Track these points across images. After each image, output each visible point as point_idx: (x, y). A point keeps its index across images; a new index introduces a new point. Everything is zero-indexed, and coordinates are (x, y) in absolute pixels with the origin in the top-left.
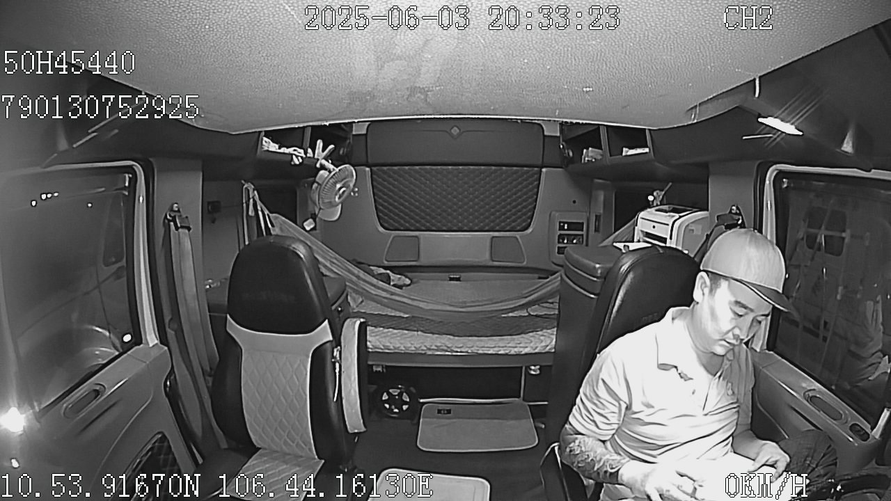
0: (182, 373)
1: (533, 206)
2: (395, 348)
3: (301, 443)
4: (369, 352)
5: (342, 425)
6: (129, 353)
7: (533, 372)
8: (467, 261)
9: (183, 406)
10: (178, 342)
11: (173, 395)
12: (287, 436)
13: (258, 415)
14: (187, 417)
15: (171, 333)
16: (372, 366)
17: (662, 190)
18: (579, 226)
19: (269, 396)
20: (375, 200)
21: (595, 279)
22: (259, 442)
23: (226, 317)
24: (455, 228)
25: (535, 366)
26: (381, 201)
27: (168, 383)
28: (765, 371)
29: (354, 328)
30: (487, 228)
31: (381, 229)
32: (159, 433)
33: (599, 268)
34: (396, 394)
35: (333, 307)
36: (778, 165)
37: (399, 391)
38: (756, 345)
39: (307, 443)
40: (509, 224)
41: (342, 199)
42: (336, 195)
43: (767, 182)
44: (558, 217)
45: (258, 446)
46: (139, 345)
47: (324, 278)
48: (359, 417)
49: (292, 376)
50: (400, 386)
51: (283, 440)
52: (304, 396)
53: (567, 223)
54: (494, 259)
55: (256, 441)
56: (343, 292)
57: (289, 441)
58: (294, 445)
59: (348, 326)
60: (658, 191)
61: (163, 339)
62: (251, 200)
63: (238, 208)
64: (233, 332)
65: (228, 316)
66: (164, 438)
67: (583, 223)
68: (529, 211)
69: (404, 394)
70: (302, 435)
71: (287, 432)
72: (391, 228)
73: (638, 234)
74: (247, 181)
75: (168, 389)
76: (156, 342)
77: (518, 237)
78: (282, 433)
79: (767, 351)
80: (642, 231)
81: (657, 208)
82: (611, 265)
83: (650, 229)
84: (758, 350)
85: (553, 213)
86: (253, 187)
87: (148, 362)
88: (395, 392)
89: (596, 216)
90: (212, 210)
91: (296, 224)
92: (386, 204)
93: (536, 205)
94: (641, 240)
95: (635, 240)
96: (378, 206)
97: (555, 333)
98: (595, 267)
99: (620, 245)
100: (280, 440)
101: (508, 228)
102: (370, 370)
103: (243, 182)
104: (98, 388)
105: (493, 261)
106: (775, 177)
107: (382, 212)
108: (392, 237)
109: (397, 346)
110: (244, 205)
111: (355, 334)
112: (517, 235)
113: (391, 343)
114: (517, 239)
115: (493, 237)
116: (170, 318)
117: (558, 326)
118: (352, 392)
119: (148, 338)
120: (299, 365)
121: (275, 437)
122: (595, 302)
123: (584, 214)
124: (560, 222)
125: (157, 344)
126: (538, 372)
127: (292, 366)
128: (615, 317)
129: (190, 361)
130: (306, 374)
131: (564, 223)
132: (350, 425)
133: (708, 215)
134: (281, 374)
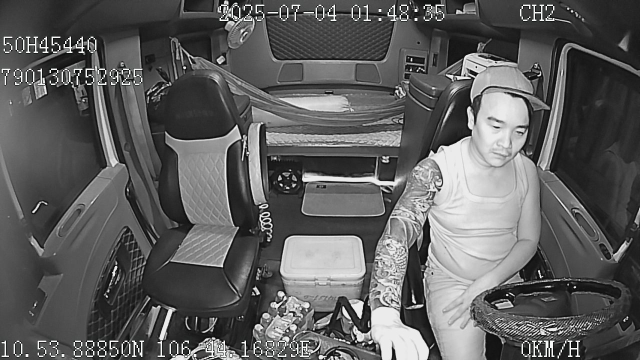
0: (137, 180)
1: (388, 43)
2: (286, 143)
3: (223, 216)
4: (267, 146)
5: (251, 200)
6: (98, 176)
7: (384, 161)
8: (338, 81)
9: (139, 202)
10: (133, 159)
11: (132, 198)
12: (213, 213)
13: (192, 200)
14: (143, 211)
15: (126, 153)
16: (270, 156)
17: (485, 43)
18: (421, 60)
19: (199, 185)
20: (269, 39)
21: (431, 98)
22: (194, 220)
23: (165, 134)
24: (329, 57)
25: (386, 156)
26: (273, 39)
27: (128, 190)
28: (546, 184)
29: (256, 129)
30: (353, 58)
31: (275, 60)
32: (125, 227)
33: (435, 90)
34: (288, 176)
35: (241, 116)
36: (572, 44)
37: (289, 173)
38: (542, 166)
39: (226, 216)
40: (369, 56)
41: (244, 40)
42: (240, 37)
43: (562, 53)
44: (406, 53)
45: (193, 223)
46: (105, 167)
47: (234, 97)
48: (262, 194)
49: (214, 168)
50: (290, 170)
51: (210, 216)
52: (223, 183)
53: (413, 57)
54: (358, 80)
55: (193, 220)
56: (248, 105)
57: (214, 216)
58: (218, 219)
59: (252, 129)
60: (481, 43)
61: (122, 159)
62: (177, 50)
63: (168, 56)
64: (170, 144)
65: (166, 133)
66: (128, 230)
67: (424, 59)
68: (385, 47)
69: (294, 176)
70: (223, 210)
71: (212, 210)
72: (282, 58)
73: (464, 70)
74: (173, 37)
75: (128, 194)
76: (117, 162)
77: (376, 64)
78: (209, 211)
79: (549, 172)
80: (468, 69)
81: (480, 54)
82: (444, 89)
83: (474, 69)
84: (544, 169)
85: (402, 50)
86: (177, 40)
87: (112, 179)
88: (287, 174)
89: (434, 55)
90: (148, 61)
91: (211, 62)
92: (278, 42)
93: (389, 43)
94: (466, 75)
95: (462, 74)
96: (272, 43)
97: (401, 134)
98: (431, 89)
99: (451, 77)
100: (208, 216)
101: (369, 58)
102: (269, 160)
103: (170, 37)
104: (79, 208)
105: (357, 81)
106: (569, 51)
107: (275, 47)
108: (282, 65)
109: (286, 141)
110: (173, 54)
111: (257, 134)
112: (375, 63)
113: (282, 139)
114: (375, 65)
115: (357, 64)
116: (124, 143)
117: (403, 129)
118: (257, 175)
119: (111, 161)
120: (219, 160)
121: (205, 215)
122: (430, 114)
123: (426, 52)
124: (407, 56)
125: (117, 164)
126: (388, 161)
127: (214, 162)
128: (444, 126)
129: (142, 170)
130: (224, 166)
131: (411, 57)
132: (256, 200)
133: (517, 66)
134: (206, 168)
